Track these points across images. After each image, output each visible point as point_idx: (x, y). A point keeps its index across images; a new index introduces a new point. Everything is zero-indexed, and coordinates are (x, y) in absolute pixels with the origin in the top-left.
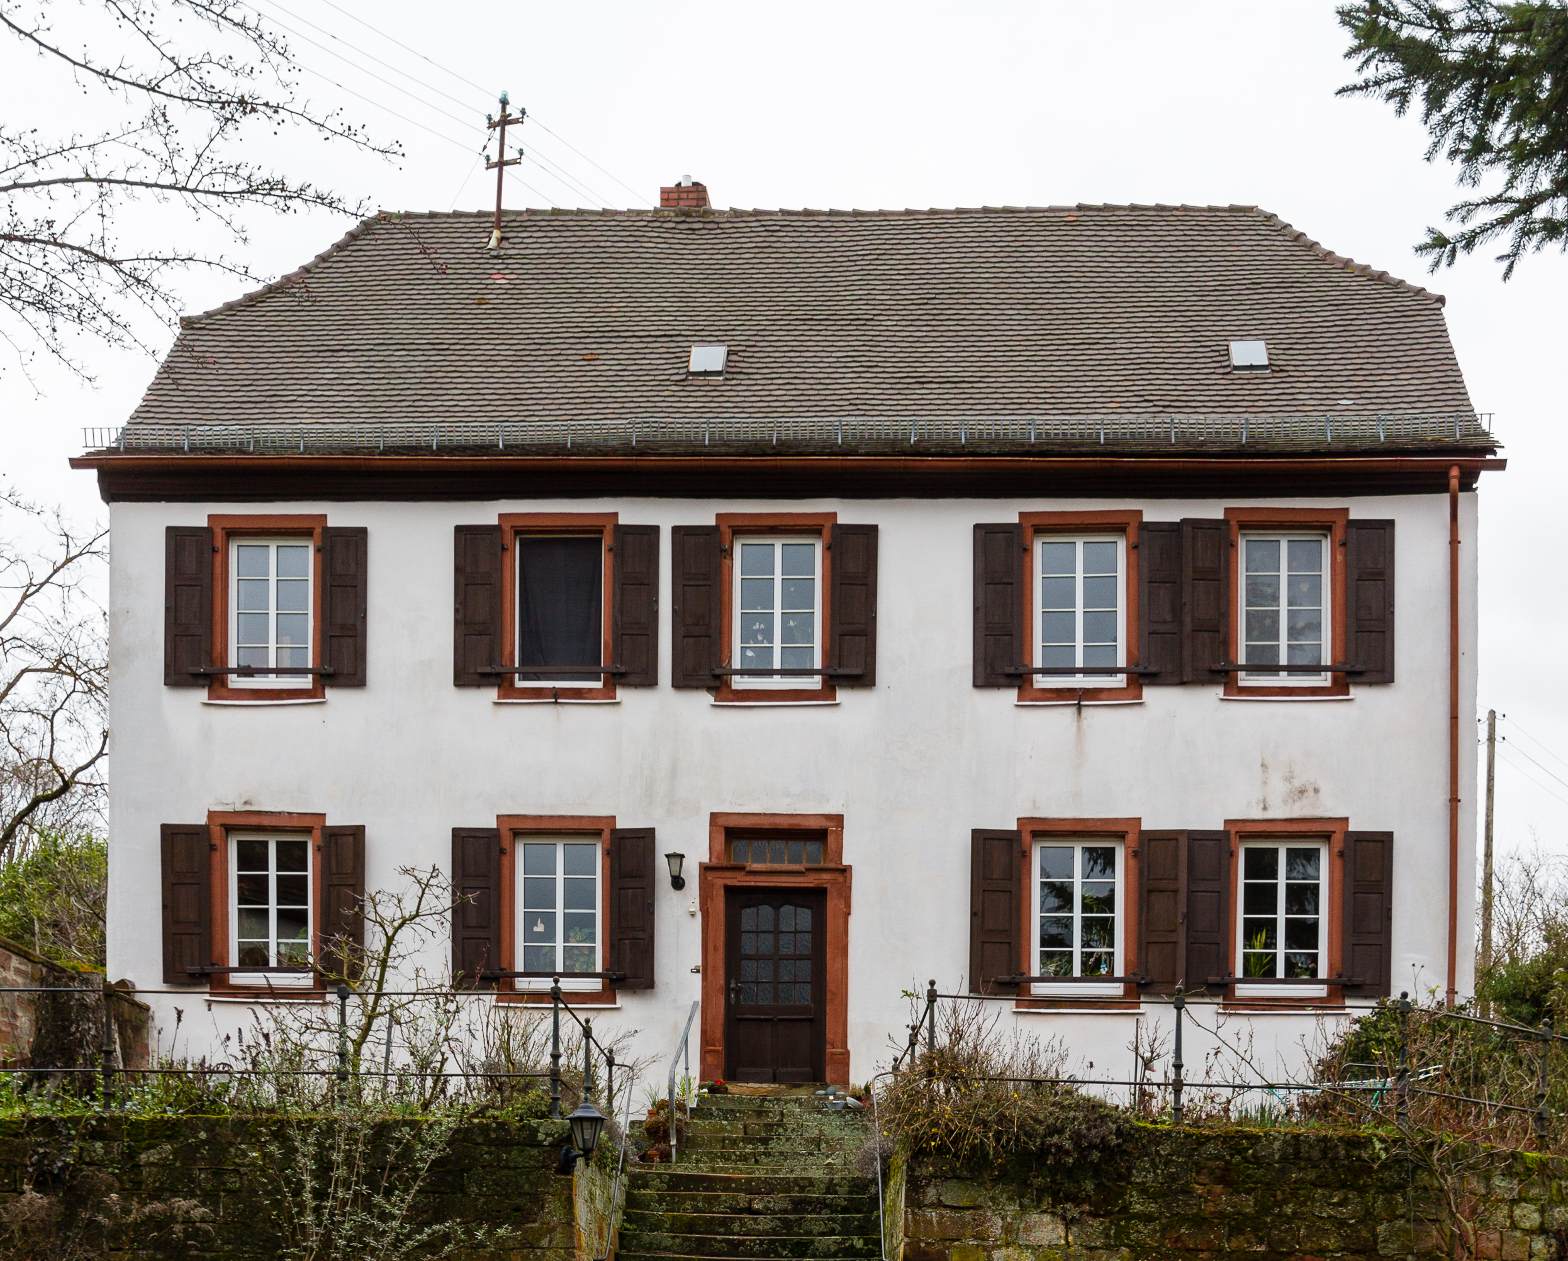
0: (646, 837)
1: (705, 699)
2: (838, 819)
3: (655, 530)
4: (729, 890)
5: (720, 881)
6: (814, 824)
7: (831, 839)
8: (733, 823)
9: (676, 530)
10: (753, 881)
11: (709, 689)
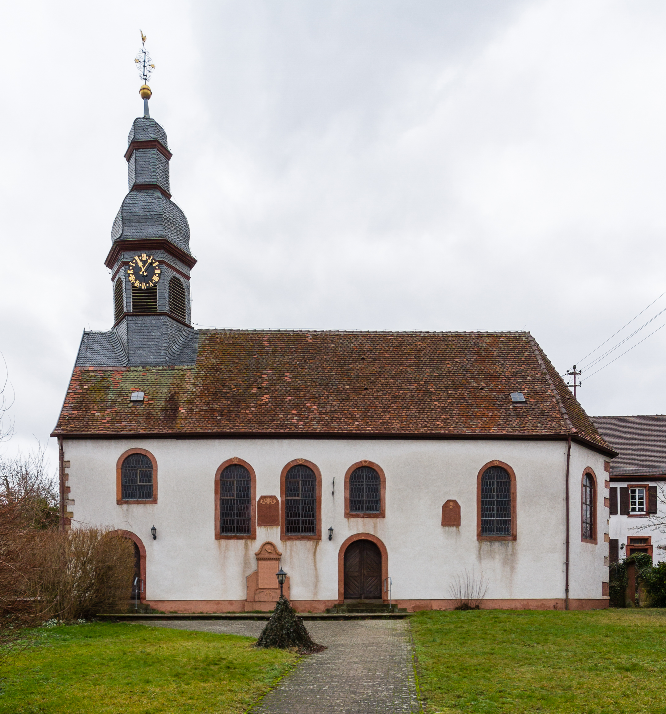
0: (617, 541)
1: (626, 516)
2: (650, 537)
3: (617, 487)
4: (630, 549)
5: (629, 548)
6: (646, 538)
7: (649, 540)
8: (631, 538)
9: (620, 488)
10: (635, 548)
11: (627, 515)
